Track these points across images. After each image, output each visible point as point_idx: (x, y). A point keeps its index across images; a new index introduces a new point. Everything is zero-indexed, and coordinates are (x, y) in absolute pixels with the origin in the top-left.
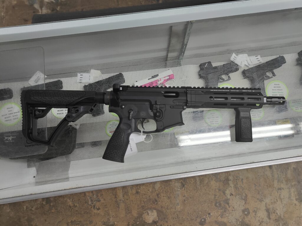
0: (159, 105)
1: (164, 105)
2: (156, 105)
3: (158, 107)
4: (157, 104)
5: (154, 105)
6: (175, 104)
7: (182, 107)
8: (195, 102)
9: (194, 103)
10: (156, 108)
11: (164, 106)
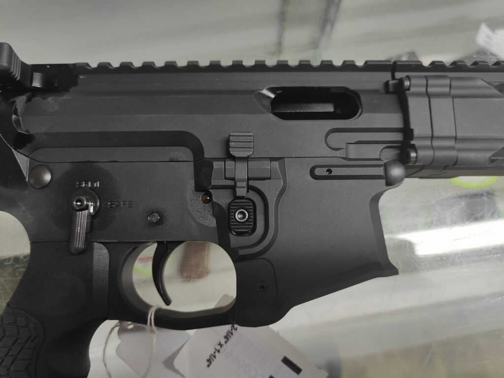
0: (246, 159)
1: (272, 159)
2: (230, 164)
3: (241, 171)
4: (233, 158)
5: (217, 165)
6: (338, 154)
7: (380, 171)
8: (456, 139)
9: (451, 148)
10: (231, 183)
11: (276, 164)
